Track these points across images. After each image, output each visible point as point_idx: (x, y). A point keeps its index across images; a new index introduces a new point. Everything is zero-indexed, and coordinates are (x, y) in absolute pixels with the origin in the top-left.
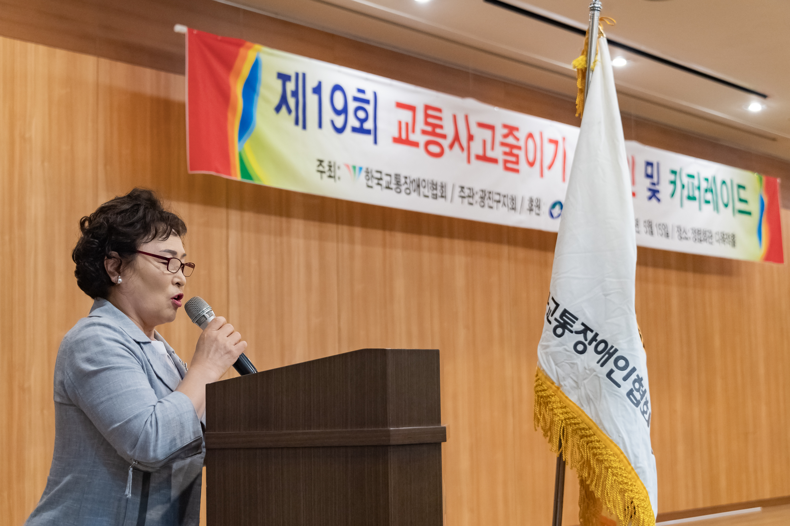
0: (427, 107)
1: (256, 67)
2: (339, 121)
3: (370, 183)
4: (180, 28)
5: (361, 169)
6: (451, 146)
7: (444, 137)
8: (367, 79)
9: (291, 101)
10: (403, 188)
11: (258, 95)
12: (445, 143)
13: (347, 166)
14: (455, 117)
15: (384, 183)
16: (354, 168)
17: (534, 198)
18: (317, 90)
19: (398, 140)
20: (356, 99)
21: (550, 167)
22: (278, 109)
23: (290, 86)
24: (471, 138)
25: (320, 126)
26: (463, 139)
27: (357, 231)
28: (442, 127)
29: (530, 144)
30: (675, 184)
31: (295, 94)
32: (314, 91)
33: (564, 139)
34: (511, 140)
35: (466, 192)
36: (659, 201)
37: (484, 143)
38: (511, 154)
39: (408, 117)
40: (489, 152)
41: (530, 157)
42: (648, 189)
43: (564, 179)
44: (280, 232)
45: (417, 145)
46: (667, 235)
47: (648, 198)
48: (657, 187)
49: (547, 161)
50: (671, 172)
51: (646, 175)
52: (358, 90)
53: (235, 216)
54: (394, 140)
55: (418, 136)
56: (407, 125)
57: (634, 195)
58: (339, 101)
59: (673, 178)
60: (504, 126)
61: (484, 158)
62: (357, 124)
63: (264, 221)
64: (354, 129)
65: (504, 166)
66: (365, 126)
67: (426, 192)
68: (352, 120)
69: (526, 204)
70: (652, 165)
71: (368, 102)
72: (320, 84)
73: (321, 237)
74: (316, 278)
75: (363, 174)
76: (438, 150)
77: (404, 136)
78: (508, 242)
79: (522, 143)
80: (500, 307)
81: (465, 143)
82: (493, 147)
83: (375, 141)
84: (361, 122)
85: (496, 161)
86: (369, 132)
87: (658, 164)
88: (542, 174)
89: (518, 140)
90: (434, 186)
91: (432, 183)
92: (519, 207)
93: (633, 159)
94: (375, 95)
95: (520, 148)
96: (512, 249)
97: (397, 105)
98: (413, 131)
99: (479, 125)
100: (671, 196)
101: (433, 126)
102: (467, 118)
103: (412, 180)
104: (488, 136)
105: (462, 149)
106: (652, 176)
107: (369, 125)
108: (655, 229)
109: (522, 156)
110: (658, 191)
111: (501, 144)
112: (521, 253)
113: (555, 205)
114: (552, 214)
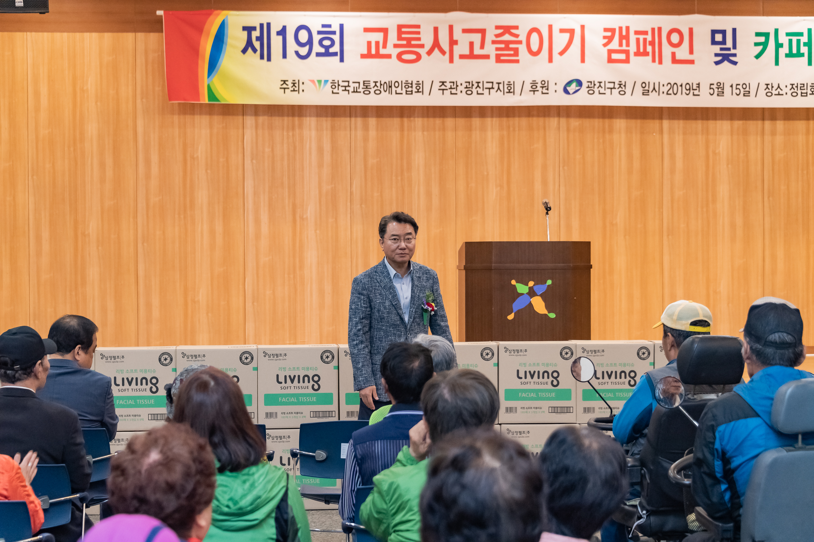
0: (400, 27)
1: (222, 27)
2: (304, 51)
3: (336, 91)
4: (160, 13)
5: (326, 81)
6: (429, 53)
7: (422, 46)
8: (334, 16)
9: (257, 45)
10: (372, 91)
11: (226, 44)
12: (422, 52)
13: (313, 81)
14: (436, 30)
15: (351, 89)
16: (319, 82)
17: (539, 81)
18: (282, 32)
19: (367, 56)
20: (319, 33)
21: (561, 53)
22: (244, 51)
23: (256, 34)
24: (453, 42)
25: (285, 56)
26: (444, 43)
27: (372, 121)
28: (419, 39)
29: (535, 37)
30: (765, 45)
31: (260, 39)
32: (278, 33)
33: (583, 27)
34: (507, 37)
35: (448, 85)
36: (735, 63)
37: (471, 44)
38: (507, 48)
39: (379, 37)
40: (477, 51)
41: (535, 48)
42: (717, 55)
43: (583, 60)
44: (293, 129)
45: (389, 56)
46: (747, 94)
47: (717, 63)
48: (733, 51)
49: (558, 47)
50: (758, 34)
51: (714, 42)
52: (324, 26)
53: (250, 120)
54: (363, 56)
55: (390, 50)
56: (377, 43)
57: (692, 62)
58: (303, 36)
59: (762, 39)
60: (497, 27)
61: (471, 56)
62: (322, 50)
63: (277, 121)
64: (318, 55)
65: (498, 59)
66: (331, 50)
67: (399, 90)
68: (317, 48)
69: (527, 87)
70: (723, 32)
71: (334, 33)
72: (284, 28)
73: (333, 128)
74: (327, 158)
75: (329, 85)
76: (413, 57)
77: (373, 52)
78: (559, 115)
79: (523, 38)
80: (545, 167)
81: (446, 48)
82: (482, 47)
83: (342, 60)
84: (327, 48)
85: (487, 57)
86: (335, 54)
87: (734, 30)
88: (550, 60)
89: (517, 36)
90: (408, 85)
91: (407, 83)
92: (518, 89)
93: (691, 30)
94: (342, 26)
95: (520, 42)
96: (563, 120)
97: (366, 30)
98: (385, 46)
99: (465, 31)
100: (758, 57)
101: (409, 40)
102: (451, 28)
103: (382, 83)
104: (476, 38)
105: (443, 52)
106: (724, 42)
107: (336, 49)
108: (727, 90)
109: (522, 48)
110: (735, 55)
111: (494, 42)
112: (575, 123)
113: (570, 83)
114: (566, 91)
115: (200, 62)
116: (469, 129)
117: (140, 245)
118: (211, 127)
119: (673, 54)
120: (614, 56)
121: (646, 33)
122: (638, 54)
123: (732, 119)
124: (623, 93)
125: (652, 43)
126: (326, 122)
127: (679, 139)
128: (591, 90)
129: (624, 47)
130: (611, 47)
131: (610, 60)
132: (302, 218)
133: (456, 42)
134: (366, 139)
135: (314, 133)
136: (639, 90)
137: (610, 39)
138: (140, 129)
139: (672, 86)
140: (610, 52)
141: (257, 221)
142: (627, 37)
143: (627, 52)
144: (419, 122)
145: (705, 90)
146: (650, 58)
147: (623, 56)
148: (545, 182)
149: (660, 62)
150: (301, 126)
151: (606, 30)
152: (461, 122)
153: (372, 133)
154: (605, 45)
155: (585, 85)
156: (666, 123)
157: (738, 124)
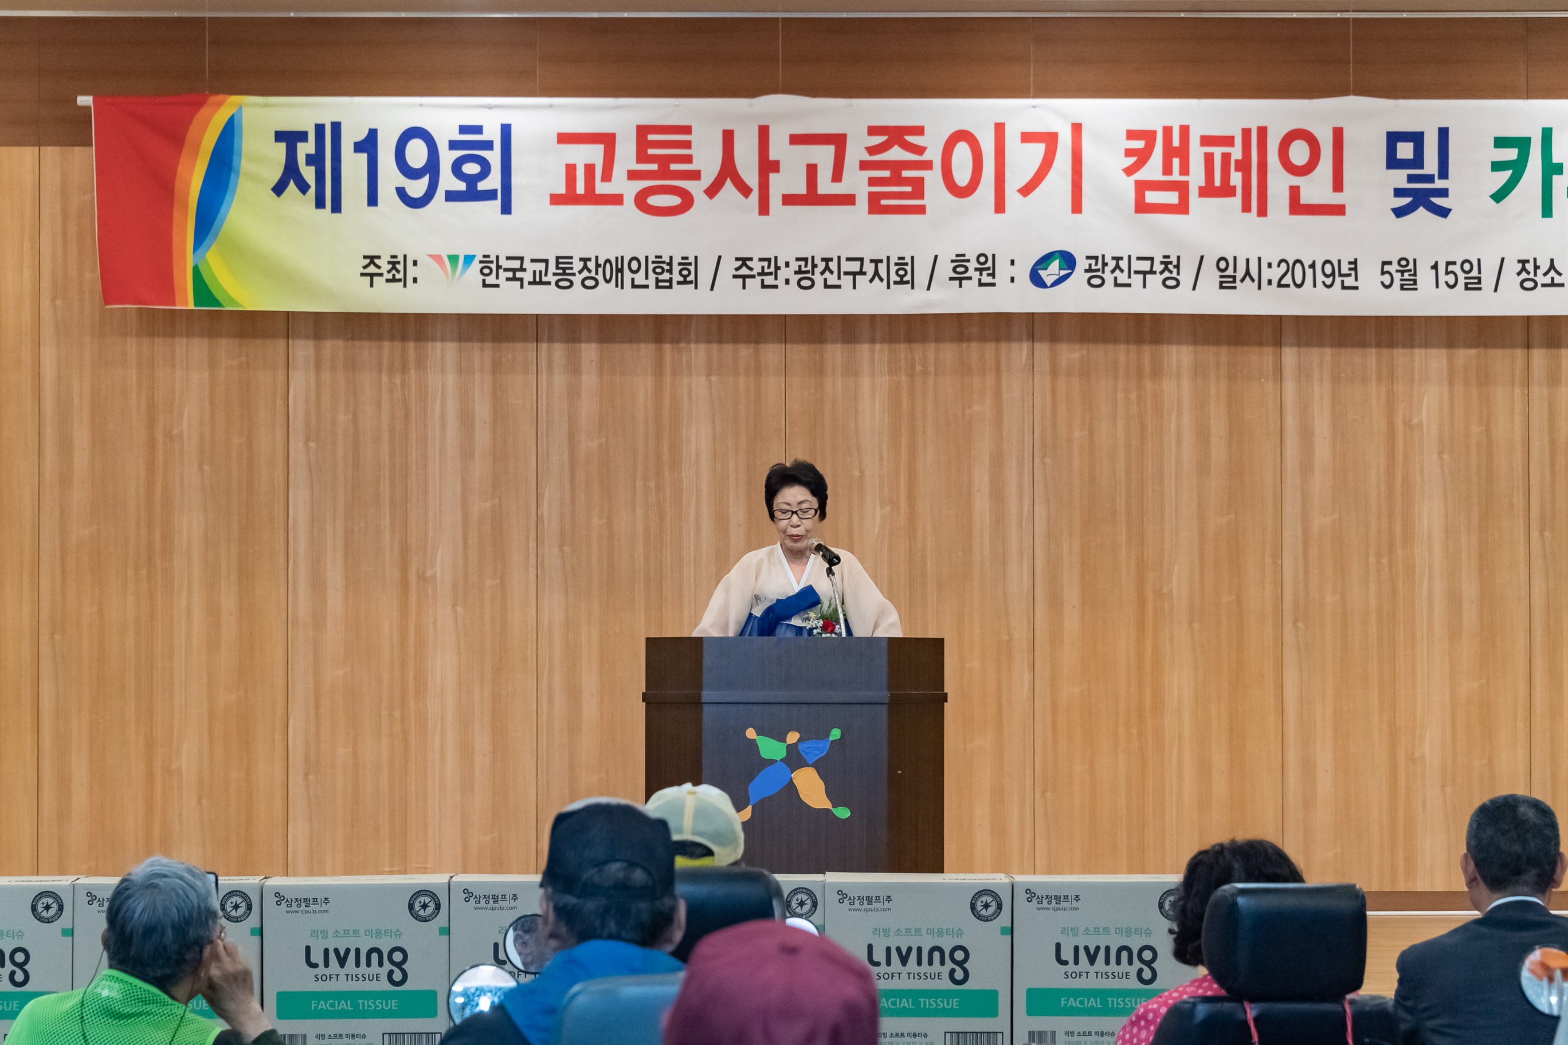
0: (643, 131)
1: (229, 132)
2: (417, 188)
3: (491, 280)
4: (85, 100)
5: (469, 259)
6: (712, 191)
7: (695, 175)
8: (490, 107)
9: (309, 174)
10: (577, 280)
11: (238, 173)
12: (696, 188)
13: (437, 258)
14: (728, 137)
15: (528, 277)
16: (454, 259)
17: (972, 256)
18: (368, 145)
19: (566, 198)
20: (453, 145)
21: (1026, 191)
22: (279, 189)
23: (305, 149)
24: (768, 166)
25: (373, 200)
26: (748, 168)
27: (589, 351)
28: (688, 159)
29: (962, 152)
30: (1518, 168)
31: (316, 160)
32: (358, 147)
33: (1077, 128)
34: (896, 154)
35: (757, 266)
36: (1444, 212)
37: (812, 170)
38: (896, 179)
39: (594, 153)
40: (825, 186)
41: (962, 178)
42: (1399, 193)
43: (1077, 207)
44: (404, 369)
45: (616, 200)
46: (1474, 285)
47: (1399, 212)
48: (1439, 184)
49: (1017, 176)
50: (1501, 142)
51: (1393, 162)
52: (464, 129)
53: (302, 350)
54: (556, 200)
55: (620, 184)
56: (590, 169)
57: (1339, 210)
58: (417, 154)
59: (1511, 154)
60: (873, 131)
61: (812, 198)
62: (461, 186)
63: (366, 350)
64: (452, 196)
65: (875, 206)
66: (482, 186)
67: (640, 279)
68: (448, 181)
69: (945, 269)
70: (1417, 138)
71: (488, 145)
72: (373, 134)
73: (496, 369)
74: (482, 437)
75: (476, 266)
76: (674, 201)
77: (580, 189)
78: (1032, 337)
79: (934, 154)
80: (998, 460)
81: (751, 178)
82: (837, 176)
83: (506, 209)
84: (472, 181)
85: (848, 200)
86: (490, 195)
87: (1443, 134)
88: (1000, 206)
89: (920, 150)
90: (662, 265)
91: (658, 260)
92: (921, 276)
93: (1338, 134)
94: (506, 131)
95: (928, 165)
96: (1042, 349)
97: (564, 138)
98: (607, 177)
99: (796, 139)
100: (1499, 196)
101: (664, 161)
102: (764, 132)
103: (601, 261)
104: (823, 156)
105: (745, 190)
106: (1418, 160)
107: (493, 182)
108: (1425, 276)
109: (933, 179)
110: (1444, 193)
111: (864, 165)
112: (1070, 354)
113: (1045, 260)
114: (1037, 280)
115: (176, 214)
116: (819, 370)
117: (44, 638)
118: (213, 365)
119: (1295, 191)
120: (1152, 197)
121: (1229, 141)
122: (1208, 191)
123: (1451, 344)
124: (1172, 284)
125: (1244, 166)
126: (481, 354)
127: (1321, 391)
128: (1095, 276)
129: (1176, 176)
130: (1142, 175)
131: (1142, 207)
132: (422, 578)
133: (775, 167)
134: (573, 393)
135: (451, 379)
136: (1210, 276)
137: (1142, 157)
138: (49, 371)
139: (1290, 266)
140: (1142, 187)
141: (318, 584)
142: (1183, 153)
143: (1182, 188)
144: (698, 353)
145: (1369, 276)
146: (1237, 201)
147: (1171, 198)
148: (998, 495)
149: (1262, 212)
150: (421, 363)
151: (1132, 135)
152: (799, 352)
153: (589, 380)
154: (1129, 171)
155: (1082, 264)
156: (1290, 355)
157: (1464, 355)
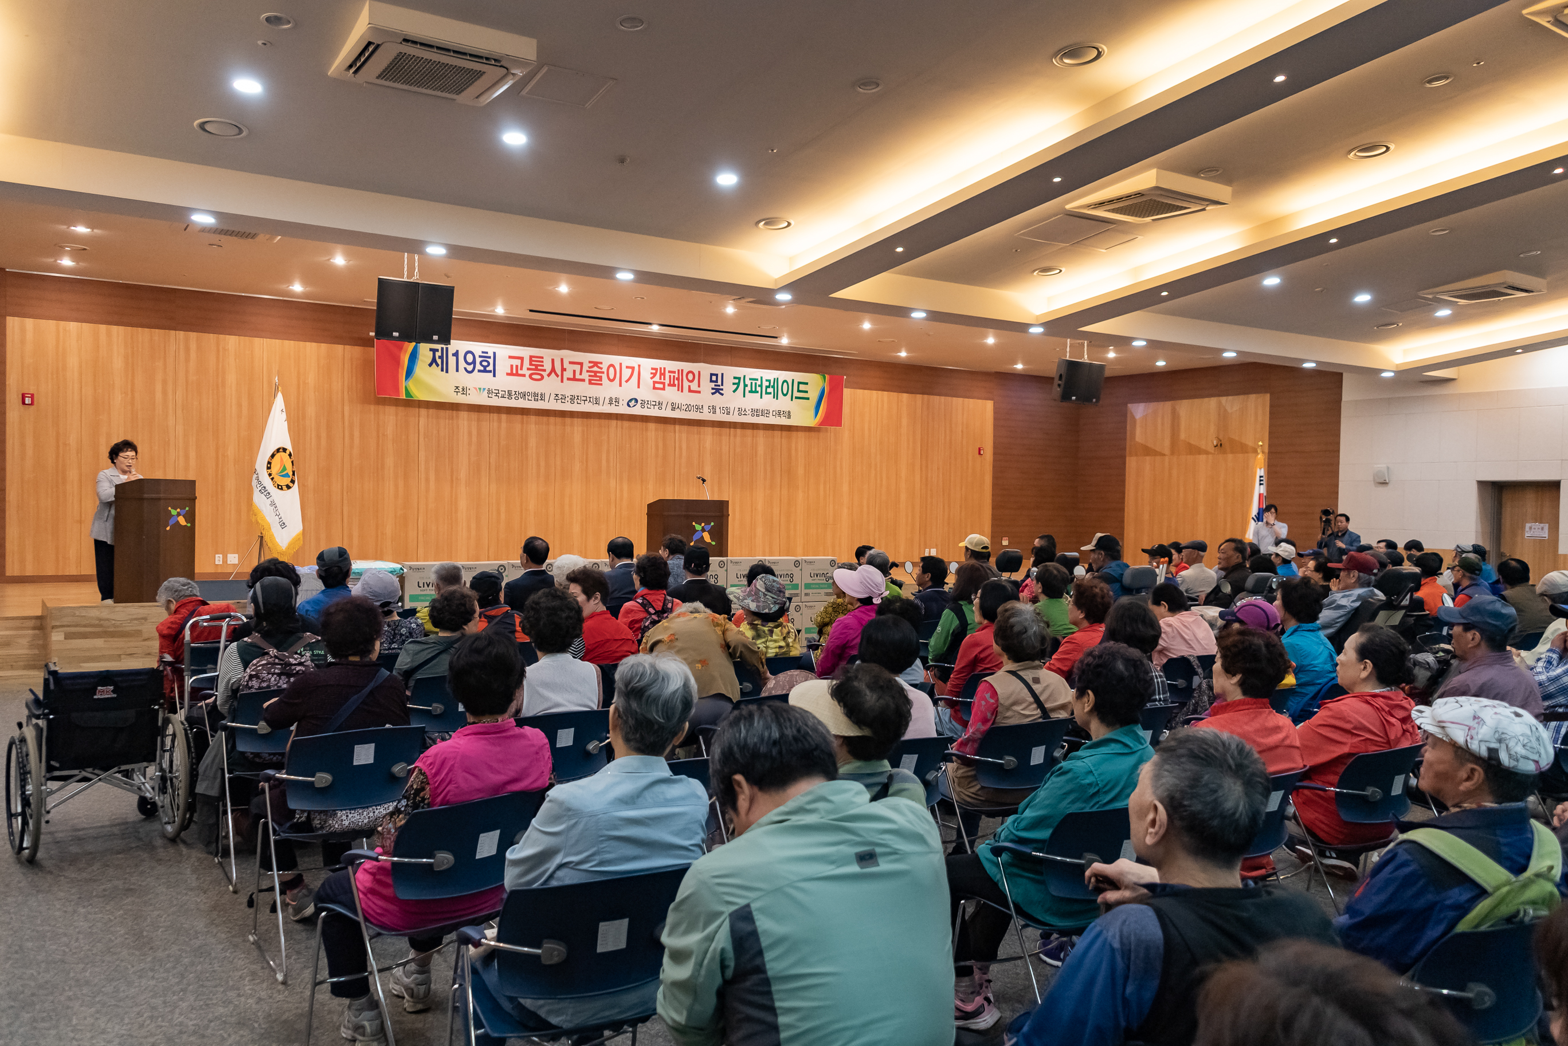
0: (531, 357)
1: (415, 351)
2: (470, 368)
3: (490, 395)
5: (484, 389)
6: (549, 375)
7: (544, 370)
8: (490, 346)
9: (439, 361)
10: (513, 397)
11: (418, 361)
12: (545, 374)
13: (476, 388)
14: (553, 360)
15: (500, 395)
16: (480, 389)
17: (613, 397)
18: (456, 354)
19: (511, 374)
20: (480, 356)
21: (627, 381)
22: (430, 365)
23: (438, 354)
24: (563, 370)
25: (457, 370)
26: (558, 370)
27: (504, 416)
28: (543, 366)
29: (611, 370)
30: (738, 384)
31: (441, 357)
32: (453, 355)
33: (639, 366)
34: (595, 369)
35: (560, 397)
36: (722, 394)
37: (574, 371)
38: (595, 376)
39: (518, 362)
40: (578, 376)
41: (612, 377)
42: (713, 389)
43: (639, 387)
44: (452, 418)
45: (524, 375)
46: (728, 413)
47: (713, 394)
48: (721, 387)
49: (625, 378)
50: (735, 378)
51: (711, 381)
52: (483, 352)
53: (423, 412)
54: (508, 374)
55: (524, 371)
56: (517, 366)
57: (699, 392)
58: (470, 358)
59: (737, 381)
60: (590, 362)
61: (574, 379)
62: (482, 368)
63: (442, 413)
64: (479, 371)
65: (590, 383)
66: (488, 369)
67: (530, 398)
68: (478, 367)
69: (607, 401)
70: (717, 375)
71: (490, 357)
72: (457, 351)
73: (478, 420)
74: (474, 439)
75: (486, 391)
76: (539, 377)
77: (514, 372)
78: (617, 419)
79: (605, 370)
80: (608, 452)
81: (559, 372)
82: (581, 374)
83: (494, 376)
84: (485, 367)
85: (583, 380)
86: (490, 371)
87: (722, 374)
88: (620, 385)
89: (601, 368)
90: (536, 395)
91: (535, 393)
92: (601, 403)
93: (699, 372)
94: (494, 353)
95: (603, 373)
96: (619, 422)
97: (510, 357)
98: (521, 369)
99: (571, 363)
100: (734, 391)
101: (537, 366)
102: (562, 360)
103: (520, 392)
104: (577, 368)
105: (557, 376)
106: (716, 381)
107: (491, 368)
108: (718, 410)
109: (604, 376)
110: (722, 390)
111: (588, 371)
112: (626, 424)
113: (631, 400)
114: (628, 405)
115: (400, 370)
116: (564, 425)
117: (345, 494)
118: (397, 415)
119: (689, 386)
120: (657, 385)
121: (674, 372)
122: (669, 385)
123: (713, 427)
124: (660, 408)
125: (678, 379)
126: (474, 415)
127: (684, 436)
128: (643, 406)
129: (662, 380)
130: (654, 379)
131: (654, 388)
132: (457, 479)
133: (565, 370)
134: (499, 428)
135: (466, 423)
136: (669, 407)
137: (655, 375)
138: (346, 414)
139: (688, 406)
140: (655, 383)
141: (427, 480)
142: (664, 374)
143: (664, 384)
144: (533, 418)
145: (706, 410)
146: (676, 388)
147: (661, 386)
148: (608, 461)
149: (682, 391)
150: (457, 417)
151: (652, 369)
152: (559, 420)
153: (504, 425)
154: (652, 378)
155: (639, 402)
156: (677, 427)
157: (717, 429)
